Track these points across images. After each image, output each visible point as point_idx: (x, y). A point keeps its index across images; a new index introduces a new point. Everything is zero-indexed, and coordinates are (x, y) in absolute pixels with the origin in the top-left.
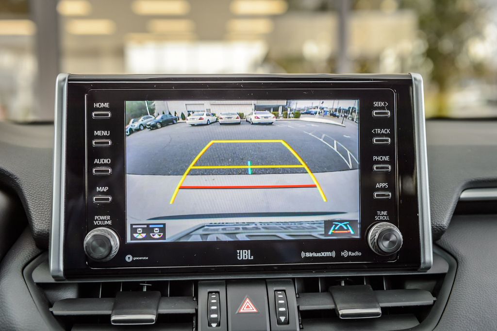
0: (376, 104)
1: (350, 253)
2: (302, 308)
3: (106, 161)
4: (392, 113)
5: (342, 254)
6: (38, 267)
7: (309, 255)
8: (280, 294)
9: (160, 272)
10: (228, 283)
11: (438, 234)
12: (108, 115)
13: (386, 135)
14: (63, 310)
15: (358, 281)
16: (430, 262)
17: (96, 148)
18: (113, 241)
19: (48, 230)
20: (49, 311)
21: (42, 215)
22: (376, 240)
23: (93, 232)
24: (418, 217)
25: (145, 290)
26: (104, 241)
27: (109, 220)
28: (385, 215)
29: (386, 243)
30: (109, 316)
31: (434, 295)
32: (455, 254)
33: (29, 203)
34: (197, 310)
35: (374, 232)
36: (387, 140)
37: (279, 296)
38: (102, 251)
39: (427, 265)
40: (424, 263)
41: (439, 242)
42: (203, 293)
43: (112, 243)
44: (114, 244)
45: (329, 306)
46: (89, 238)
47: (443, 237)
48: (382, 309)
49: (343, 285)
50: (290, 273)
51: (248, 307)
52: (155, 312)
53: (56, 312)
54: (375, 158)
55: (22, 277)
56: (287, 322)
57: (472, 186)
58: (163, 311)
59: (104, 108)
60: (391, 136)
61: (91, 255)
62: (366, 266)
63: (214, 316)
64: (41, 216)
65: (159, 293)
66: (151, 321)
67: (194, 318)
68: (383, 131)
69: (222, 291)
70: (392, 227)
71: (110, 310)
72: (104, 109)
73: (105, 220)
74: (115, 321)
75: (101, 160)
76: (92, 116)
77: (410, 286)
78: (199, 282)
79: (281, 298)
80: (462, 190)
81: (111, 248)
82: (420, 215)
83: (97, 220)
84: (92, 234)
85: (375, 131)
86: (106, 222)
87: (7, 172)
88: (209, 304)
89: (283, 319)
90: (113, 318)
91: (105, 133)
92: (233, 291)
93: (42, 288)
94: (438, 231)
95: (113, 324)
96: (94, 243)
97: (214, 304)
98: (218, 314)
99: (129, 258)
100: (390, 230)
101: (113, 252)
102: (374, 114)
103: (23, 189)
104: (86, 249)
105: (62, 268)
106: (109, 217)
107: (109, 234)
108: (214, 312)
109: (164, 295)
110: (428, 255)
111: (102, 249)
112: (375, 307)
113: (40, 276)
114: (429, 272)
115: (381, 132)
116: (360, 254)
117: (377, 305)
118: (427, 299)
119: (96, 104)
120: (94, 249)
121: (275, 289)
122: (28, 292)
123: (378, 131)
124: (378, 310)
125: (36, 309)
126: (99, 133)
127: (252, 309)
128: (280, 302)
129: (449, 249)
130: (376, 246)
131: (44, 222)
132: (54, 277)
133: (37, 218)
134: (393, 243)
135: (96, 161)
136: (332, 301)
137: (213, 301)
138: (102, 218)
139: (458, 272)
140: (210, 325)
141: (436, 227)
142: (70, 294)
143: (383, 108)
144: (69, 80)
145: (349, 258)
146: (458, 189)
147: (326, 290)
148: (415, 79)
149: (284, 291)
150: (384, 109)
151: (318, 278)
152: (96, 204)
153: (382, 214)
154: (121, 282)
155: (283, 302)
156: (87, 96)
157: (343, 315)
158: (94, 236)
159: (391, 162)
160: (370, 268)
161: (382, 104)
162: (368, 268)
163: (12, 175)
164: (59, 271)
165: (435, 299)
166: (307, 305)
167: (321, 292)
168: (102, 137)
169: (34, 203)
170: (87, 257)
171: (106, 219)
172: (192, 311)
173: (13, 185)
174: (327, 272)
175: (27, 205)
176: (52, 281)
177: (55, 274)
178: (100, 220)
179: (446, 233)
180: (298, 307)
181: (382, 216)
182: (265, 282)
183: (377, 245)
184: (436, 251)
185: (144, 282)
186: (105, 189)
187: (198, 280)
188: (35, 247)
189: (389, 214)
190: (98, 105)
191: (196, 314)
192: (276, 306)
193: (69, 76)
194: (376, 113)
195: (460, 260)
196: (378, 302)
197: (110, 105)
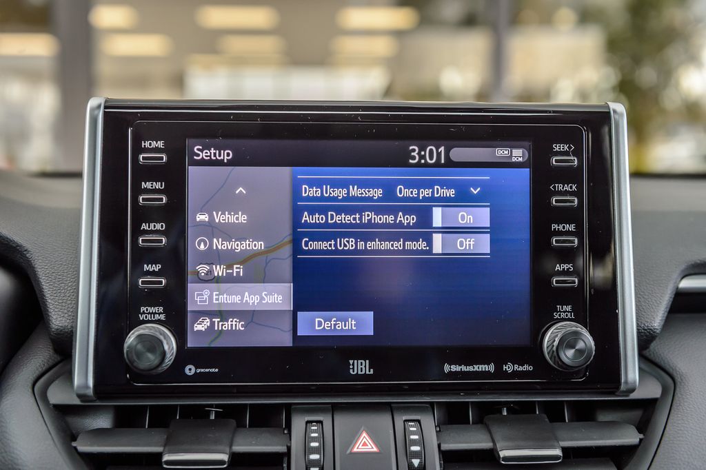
0: (557, 147)
1: (516, 367)
2: (445, 447)
3: (158, 226)
4: (581, 161)
5: (504, 368)
6: (57, 382)
7: (455, 368)
8: (412, 426)
9: (235, 391)
10: (335, 409)
11: (646, 339)
12: (162, 159)
13: (572, 193)
14: (92, 445)
15: (527, 408)
16: (635, 382)
17: (144, 207)
18: (167, 343)
19: (72, 327)
20: (71, 445)
21: (63, 304)
22: (555, 348)
23: (138, 331)
24: (617, 315)
25: (213, 417)
26: (153, 344)
27: (161, 313)
28: (568, 312)
29: (570, 353)
30: (160, 455)
31: (640, 431)
32: (671, 371)
33: (44, 287)
34: (289, 448)
35: (552, 337)
36: (572, 201)
37: (411, 429)
38: (151, 359)
39: (630, 386)
40: (626, 382)
41: (646, 353)
42: (298, 423)
43: (166, 347)
44: (169, 348)
45: (486, 445)
46: (131, 339)
47: (653, 345)
48: (564, 450)
49: (506, 414)
50: (428, 395)
51: (365, 444)
52: (227, 450)
53: (82, 448)
54: (554, 227)
55: (33, 396)
56: (422, 468)
57: (697, 271)
58: (238, 448)
59: (156, 148)
60: (578, 194)
61: (135, 364)
62: (538, 387)
63: (314, 457)
64: (62, 306)
65: (233, 422)
66: (222, 462)
67: (286, 459)
68: (567, 188)
69: (327, 420)
70: (579, 329)
71: (160, 446)
72: (157, 150)
73: (156, 313)
74: (168, 463)
75: (152, 225)
76: (138, 160)
77: (603, 417)
78: (293, 407)
79: (414, 433)
80: (682, 276)
81: (164, 354)
82: (620, 311)
83: (144, 313)
84: (137, 333)
85: (554, 187)
86: (157, 317)
87: (13, 241)
88: (307, 439)
89: (416, 462)
90: (166, 458)
91: (158, 185)
93: (62, 412)
94: (646, 336)
95: (165, 466)
96: (139, 347)
97: (314, 439)
98: (320, 455)
99: (190, 369)
100: (576, 333)
101: (167, 361)
102: (554, 163)
103: (36, 266)
104: (127, 355)
105: (91, 383)
106: (161, 309)
107: (161, 334)
108: (315, 451)
109: (241, 425)
110: (632, 371)
111: (150, 356)
112: (552, 447)
113: (58, 395)
114: (633, 396)
115: (563, 188)
116: (531, 368)
117: (556, 444)
118: (629, 437)
119: (145, 143)
120: (139, 355)
121: (404, 418)
122: (40, 418)
123: (560, 187)
125: (52, 442)
126: (148, 185)
127: (371, 447)
128: (412, 437)
129: (662, 364)
130: (555, 357)
131: (67, 315)
132: (79, 396)
133: (56, 310)
134: (580, 352)
135: (144, 226)
136: (489, 438)
137: (313, 435)
138: (151, 310)
139: (676, 398)
141: (644, 329)
142: (103, 421)
143: (566, 153)
144: (106, 107)
145: (515, 374)
146: (676, 275)
147: (480, 421)
148: (615, 111)
149: (419, 421)
150: (569, 155)
151: (468, 402)
152: (143, 290)
153: (564, 309)
154: (177, 405)
155: (416, 437)
156: (132, 131)
157: (505, 459)
158: (140, 336)
159: (578, 233)
160: (544, 390)
161: (566, 148)
162: (543, 389)
163: (21, 246)
164: (87, 387)
165: (641, 436)
166: (452, 443)
167: (473, 423)
168: (153, 192)
169: (51, 287)
170: (128, 368)
171: (158, 312)
172: (283, 449)
173: (22, 260)
174: (481, 394)
175: (41, 291)
176: (77, 402)
177: (82, 392)
178: (148, 314)
179: (657, 339)
180: (439, 446)
181: (564, 312)
182: (390, 408)
183: (556, 355)
184: (643, 366)
185: (211, 406)
186: (157, 268)
187: (291, 404)
188: (52, 352)
189: (573, 310)
190: (147, 144)
191: (288, 454)
192: (407, 443)
193: (106, 102)
194: (556, 161)
195: (678, 379)
196: (557, 440)
197: (165, 144)
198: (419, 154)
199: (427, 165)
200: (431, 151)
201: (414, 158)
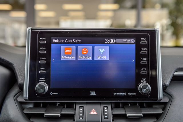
0: (142, 39)
1: (132, 94)
2: (113, 113)
3: (44, 58)
4: (148, 42)
5: (129, 94)
6: (20, 96)
7: (116, 94)
10: (87, 103)
11: (165, 88)
12: (45, 42)
13: (146, 51)
14: (28, 111)
15: (135, 104)
16: (162, 98)
17: (41, 54)
19: (23, 83)
20: (22, 111)
21: (21, 77)
22: (141, 89)
24: (157, 81)
25: (57, 105)
26: (42, 87)
29: (145, 90)
31: (163, 110)
34: (75, 113)
35: (140, 86)
36: (146, 53)
40: (159, 98)
41: (165, 91)
42: (77, 107)
43: (45, 88)
45: (124, 113)
46: (37, 86)
47: (167, 88)
48: (143, 114)
49: (129, 105)
50: (109, 100)
51: (94, 112)
52: (60, 113)
53: (25, 112)
54: (141, 59)
55: (14, 99)
56: (108, 118)
57: (179, 70)
58: (62, 113)
60: (147, 51)
62: (138, 99)
63: (81, 115)
65: (62, 107)
66: (59, 116)
67: (74, 116)
68: (145, 49)
69: (85, 106)
71: (44, 112)
72: (44, 40)
74: (46, 116)
76: (39, 42)
77: (155, 106)
79: (106, 109)
80: (175, 72)
83: (40, 79)
84: (38, 84)
85: (141, 49)
87: (10, 62)
88: (79, 111)
89: (106, 117)
90: (45, 115)
91: (44, 48)
92: (88, 106)
93: (21, 103)
94: (165, 86)
96: (39, 87)
97: (81, 111)
98: (83, 114)
99: (51, 93)
100: (147, 85)
101: (45, 91)
103: (15, 68)
104: (36, 90)
106: (44, 79)
107: (44, 85)
108: (81, 113)
109: (64, 107)
110: (161, 95)
111: (42, 90)
112: (140, 114)
113: (20, 99)
114: (161, 101)
116: (135, 94)
118: (160, 111)
120: (39, 89)
121: (104, 106)
122: (15, 105)
123: (143, 49)
124: (142, 115)
125: (18, 110)
126: (41, 48)
128: (105, 110)
129: (170, 94)
131: (22, 80)
132: (25, 100)
133: (20, 79)
134: (147, 90)
135: (41, 58)
136: (124, 111)
138: (42, 79)
139: (172, 102)
140: (79, 118)
143: (144, 41)
144: (31, 30)
145: (131, 95)
146: (173, 71)
147: (123, 107)
148: (157, 30)
149: (107, 107)
151: (120, 102)
152: (40, 74)
153: (144, 79)
154: (49, 102)
155: (106, 111)
156: (38, 35)
157: (128, 116)
159: (147, 60)
161: (144, 39)
163: (12, 63)
164: (27, 97)
166: (115, 112)
167: (121, 108)
168: (43, 50)
169: (19, 73)
170: (37, 93)
173: (12, 67)
175: (16, 74)
177: (25, 98)
180: (112, 113)
182: (100, 104)
183: (141, 91)
184: (164, 94)
185: (57, 102)
186: (43, 68)
187: (76, 102)
188: (19, 89)
189: (146, 80)
190: (41, 38)
191: (75, 114)
192: (104, 112)
193: (32, 28)
194: (142, 42)
195: (173, 97)
196: (142, 112)
197: (46, 39)
198: (108, 41)
199: (110, 44)
200: (111, 40)
201: (106, 42)
